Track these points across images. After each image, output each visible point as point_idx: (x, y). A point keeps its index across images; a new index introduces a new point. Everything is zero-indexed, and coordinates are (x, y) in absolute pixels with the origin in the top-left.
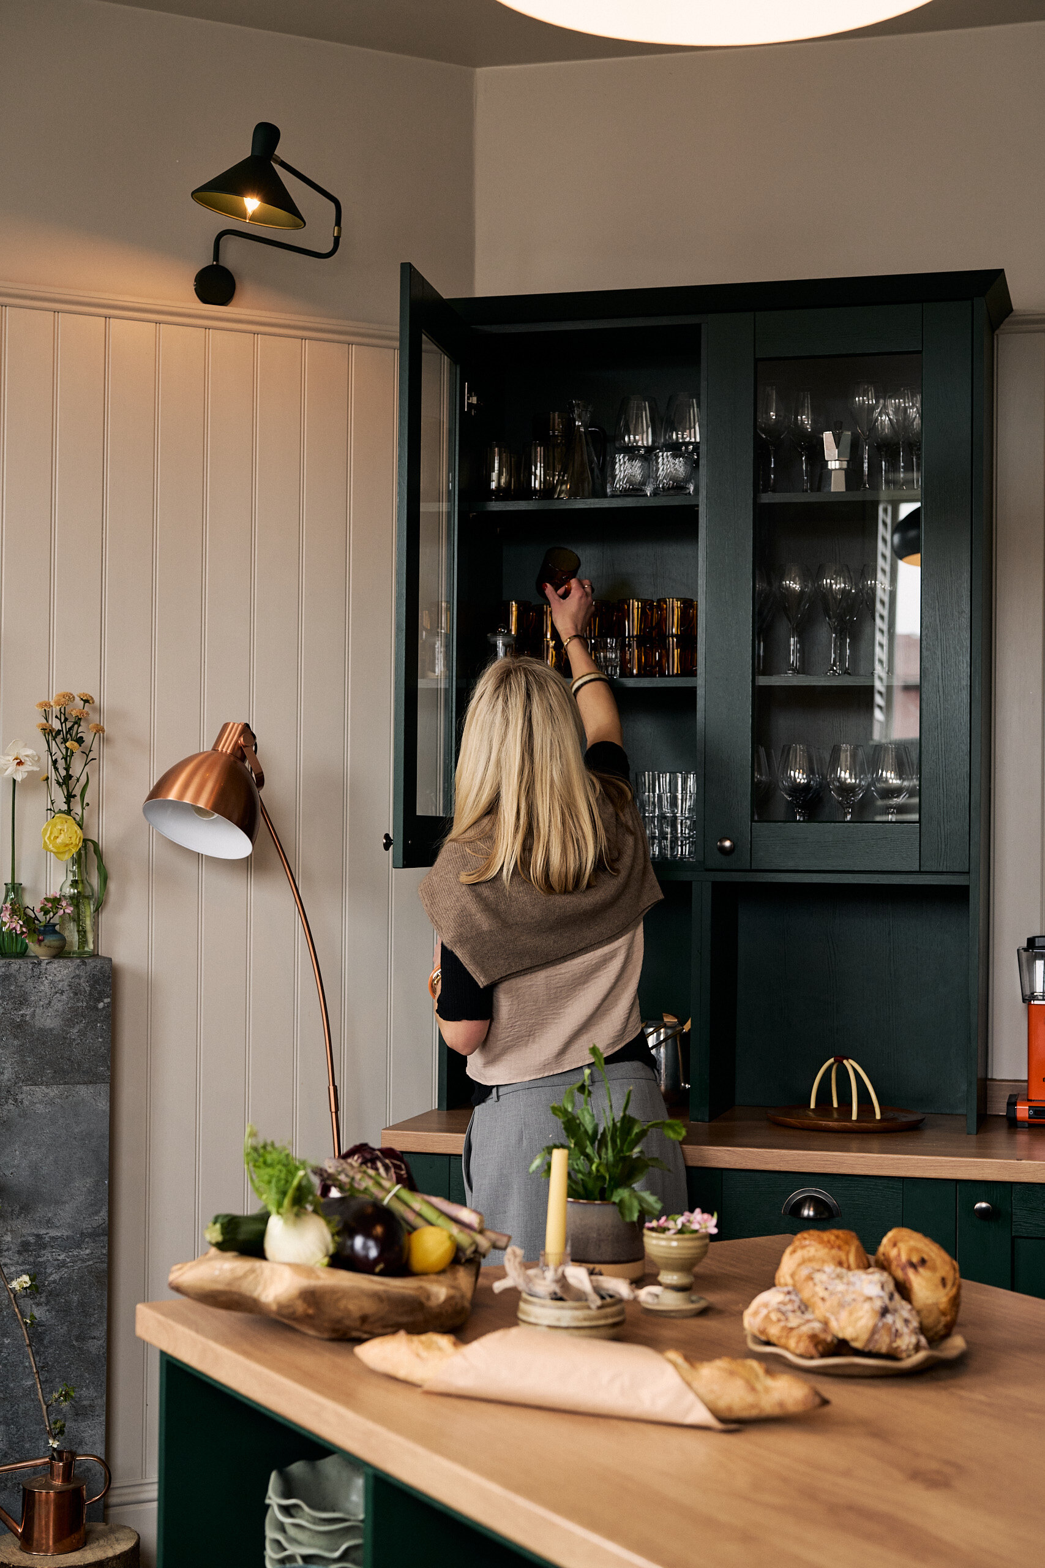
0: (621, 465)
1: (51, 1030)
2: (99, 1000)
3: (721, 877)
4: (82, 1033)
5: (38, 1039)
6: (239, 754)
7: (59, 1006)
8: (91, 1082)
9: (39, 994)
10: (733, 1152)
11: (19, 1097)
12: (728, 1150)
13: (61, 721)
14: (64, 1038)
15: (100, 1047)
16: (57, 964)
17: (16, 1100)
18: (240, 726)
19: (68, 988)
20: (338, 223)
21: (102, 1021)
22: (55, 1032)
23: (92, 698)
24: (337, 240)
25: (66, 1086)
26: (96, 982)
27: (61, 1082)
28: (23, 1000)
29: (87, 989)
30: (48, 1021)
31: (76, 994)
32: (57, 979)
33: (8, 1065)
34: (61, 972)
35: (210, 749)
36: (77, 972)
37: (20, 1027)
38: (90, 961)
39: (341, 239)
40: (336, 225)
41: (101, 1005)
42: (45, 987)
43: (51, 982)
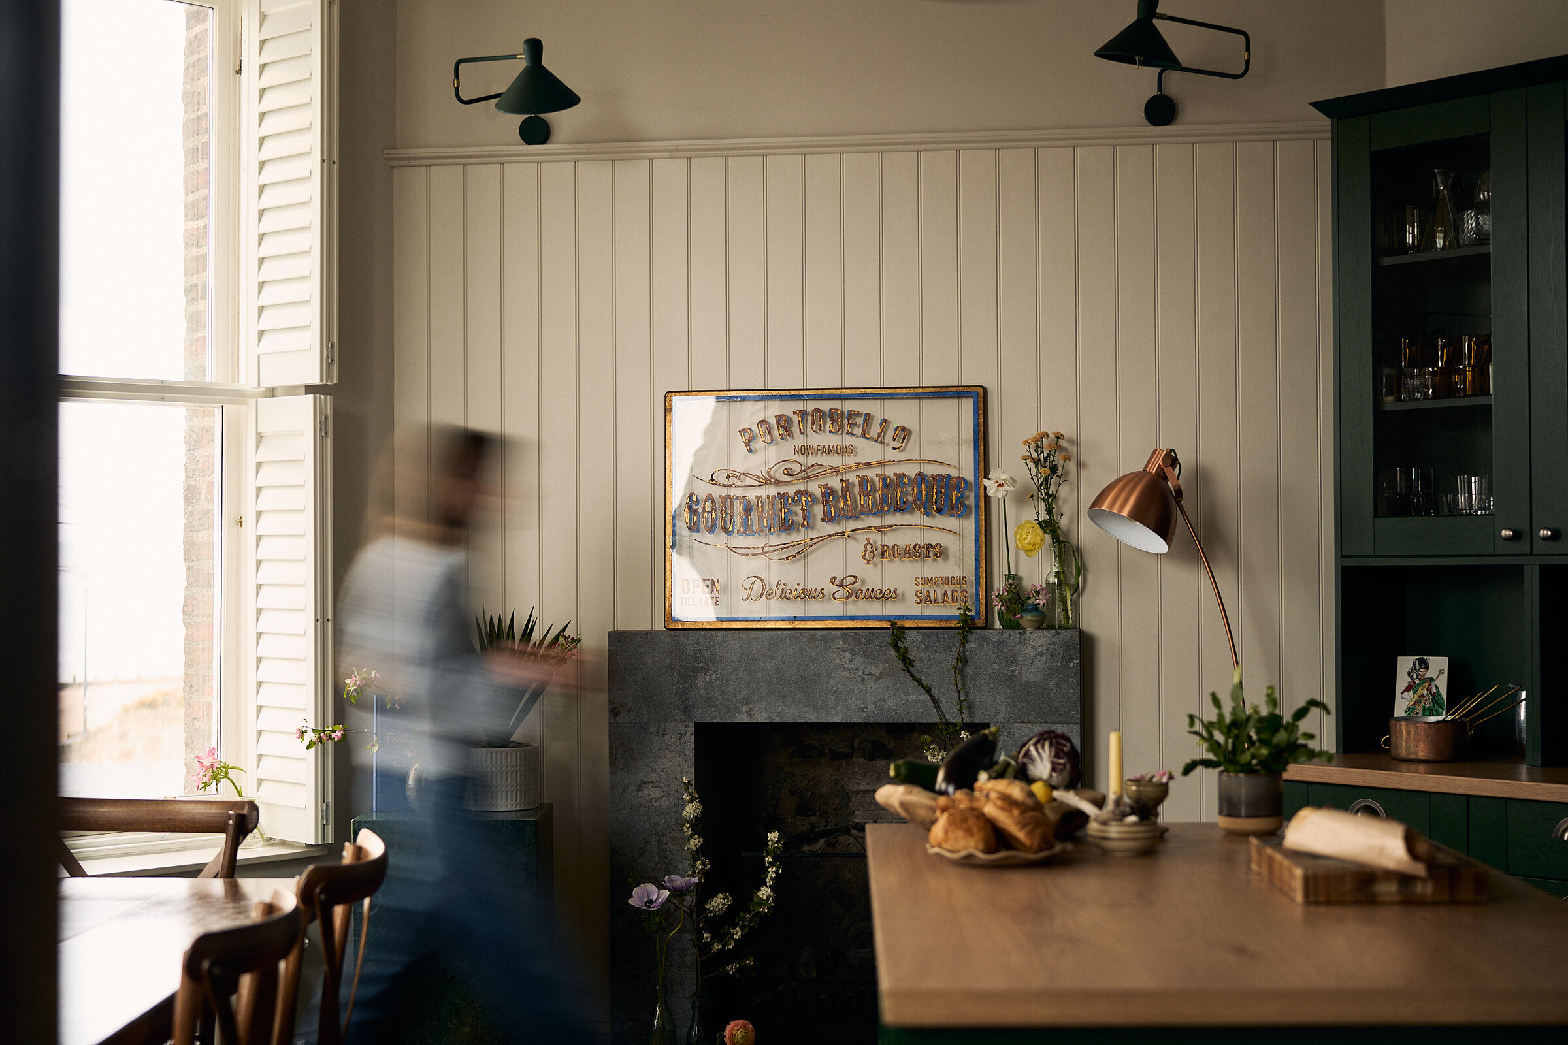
0: (1468, 220)
1: (1034, 682)
2: (1070, 661)
3: (1546, 561)
4: (1058, 685)
5: (1024, 689)
6: (1161, 474)
7: (1039, 665)
8: (1065, 723)
9: (1025, 656)
10: (1511, 784)
11: (1012, 731)
12: (1507, 783)
13: (1038, 453)
14: (1044, 688)
15: (1072, 697)
16: (1037, 633)
17: (1009, 733)
18: (1165, 452)
19: (1046, 652)
20: (1248, 49)
21: (1073, 677)
22: (1037, 684)
23: (1061, 435)
24: (1247, 63)
25: (1047, 724)
26: (1067, 647)
27: (1043, 721)
28: (1013, 660)
29: (1061, 652)
30: (1032, 675)
31: (1052, 656)
32: (1038, 645)
33: (1003, 707)
34: (1041, 639)
35: (1141, 470)
36: (1053, 640)
37: (1011, 680)
38: (1063, 631)
39: (1250, 62)
40: (1246, 51)
41: (1071, 665)
42: (1029, 650)
43: (1033, 647)
